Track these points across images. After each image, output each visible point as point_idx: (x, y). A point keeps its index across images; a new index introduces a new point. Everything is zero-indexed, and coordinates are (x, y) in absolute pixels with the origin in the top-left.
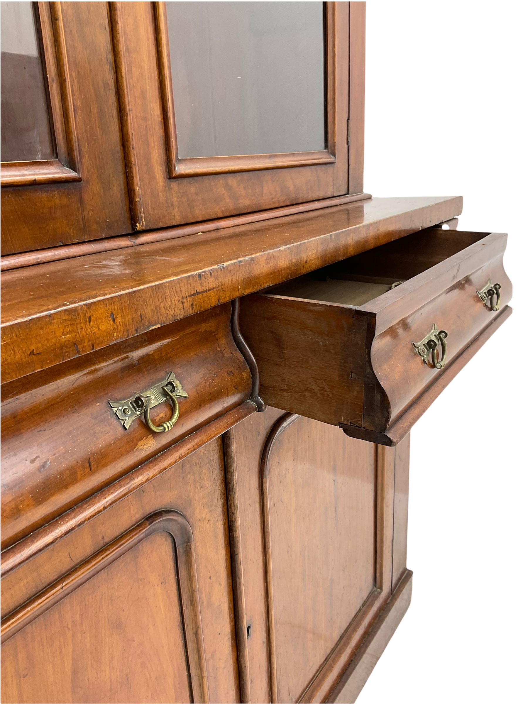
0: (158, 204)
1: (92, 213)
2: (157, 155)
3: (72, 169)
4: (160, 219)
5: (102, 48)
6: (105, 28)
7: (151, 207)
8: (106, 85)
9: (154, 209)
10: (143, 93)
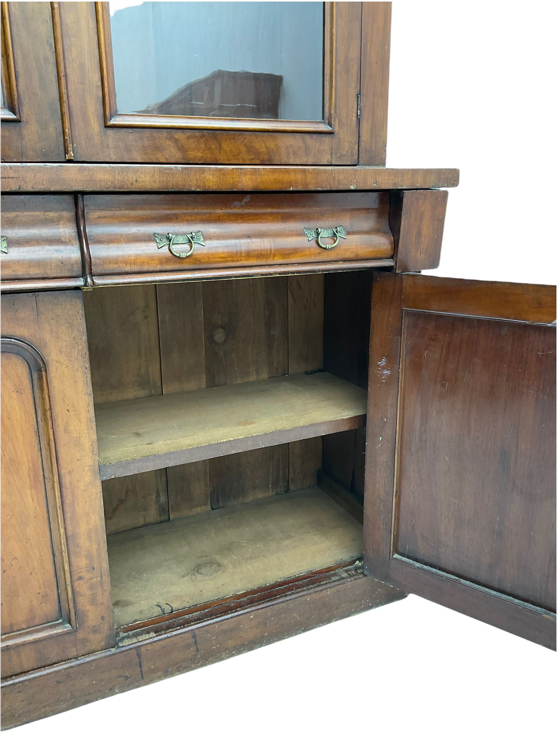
0: (92, 144)
1: (30, 144)
2: (94, 109)
3: (13, 113)
4: (93, 155)
5: (43, 35)
6: (47, 22)
7: (85, 146)
8: (46, 59)
9: (88, 148)
10: (82, 66)
